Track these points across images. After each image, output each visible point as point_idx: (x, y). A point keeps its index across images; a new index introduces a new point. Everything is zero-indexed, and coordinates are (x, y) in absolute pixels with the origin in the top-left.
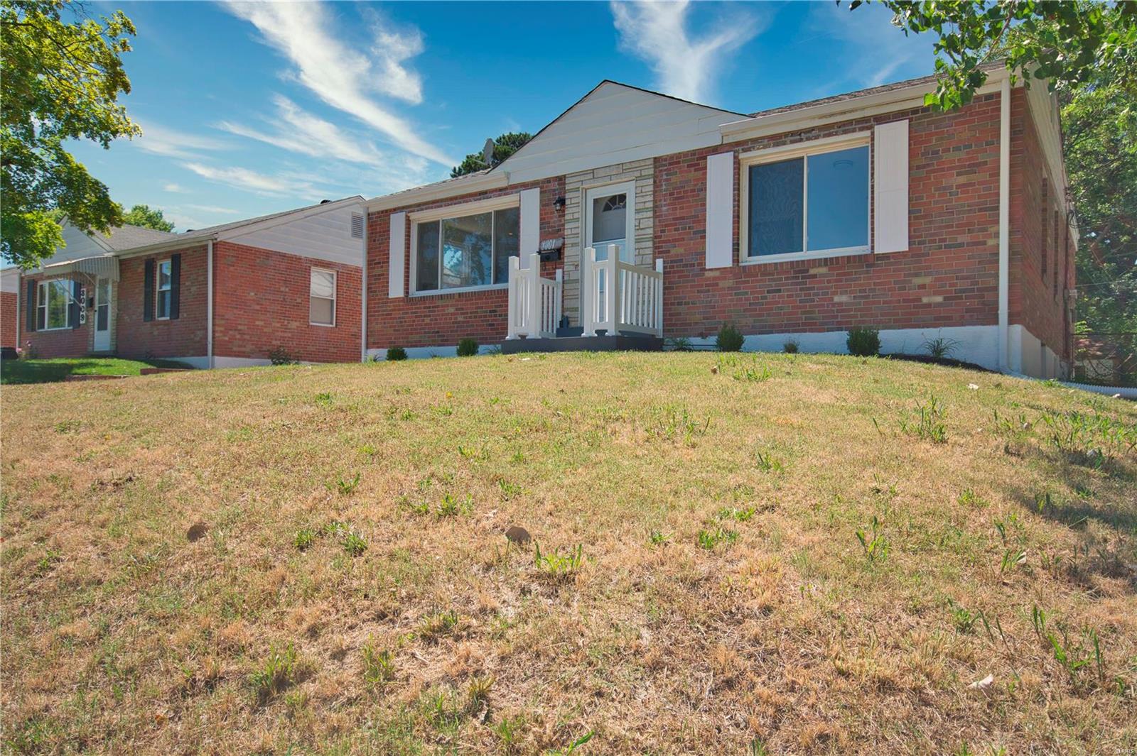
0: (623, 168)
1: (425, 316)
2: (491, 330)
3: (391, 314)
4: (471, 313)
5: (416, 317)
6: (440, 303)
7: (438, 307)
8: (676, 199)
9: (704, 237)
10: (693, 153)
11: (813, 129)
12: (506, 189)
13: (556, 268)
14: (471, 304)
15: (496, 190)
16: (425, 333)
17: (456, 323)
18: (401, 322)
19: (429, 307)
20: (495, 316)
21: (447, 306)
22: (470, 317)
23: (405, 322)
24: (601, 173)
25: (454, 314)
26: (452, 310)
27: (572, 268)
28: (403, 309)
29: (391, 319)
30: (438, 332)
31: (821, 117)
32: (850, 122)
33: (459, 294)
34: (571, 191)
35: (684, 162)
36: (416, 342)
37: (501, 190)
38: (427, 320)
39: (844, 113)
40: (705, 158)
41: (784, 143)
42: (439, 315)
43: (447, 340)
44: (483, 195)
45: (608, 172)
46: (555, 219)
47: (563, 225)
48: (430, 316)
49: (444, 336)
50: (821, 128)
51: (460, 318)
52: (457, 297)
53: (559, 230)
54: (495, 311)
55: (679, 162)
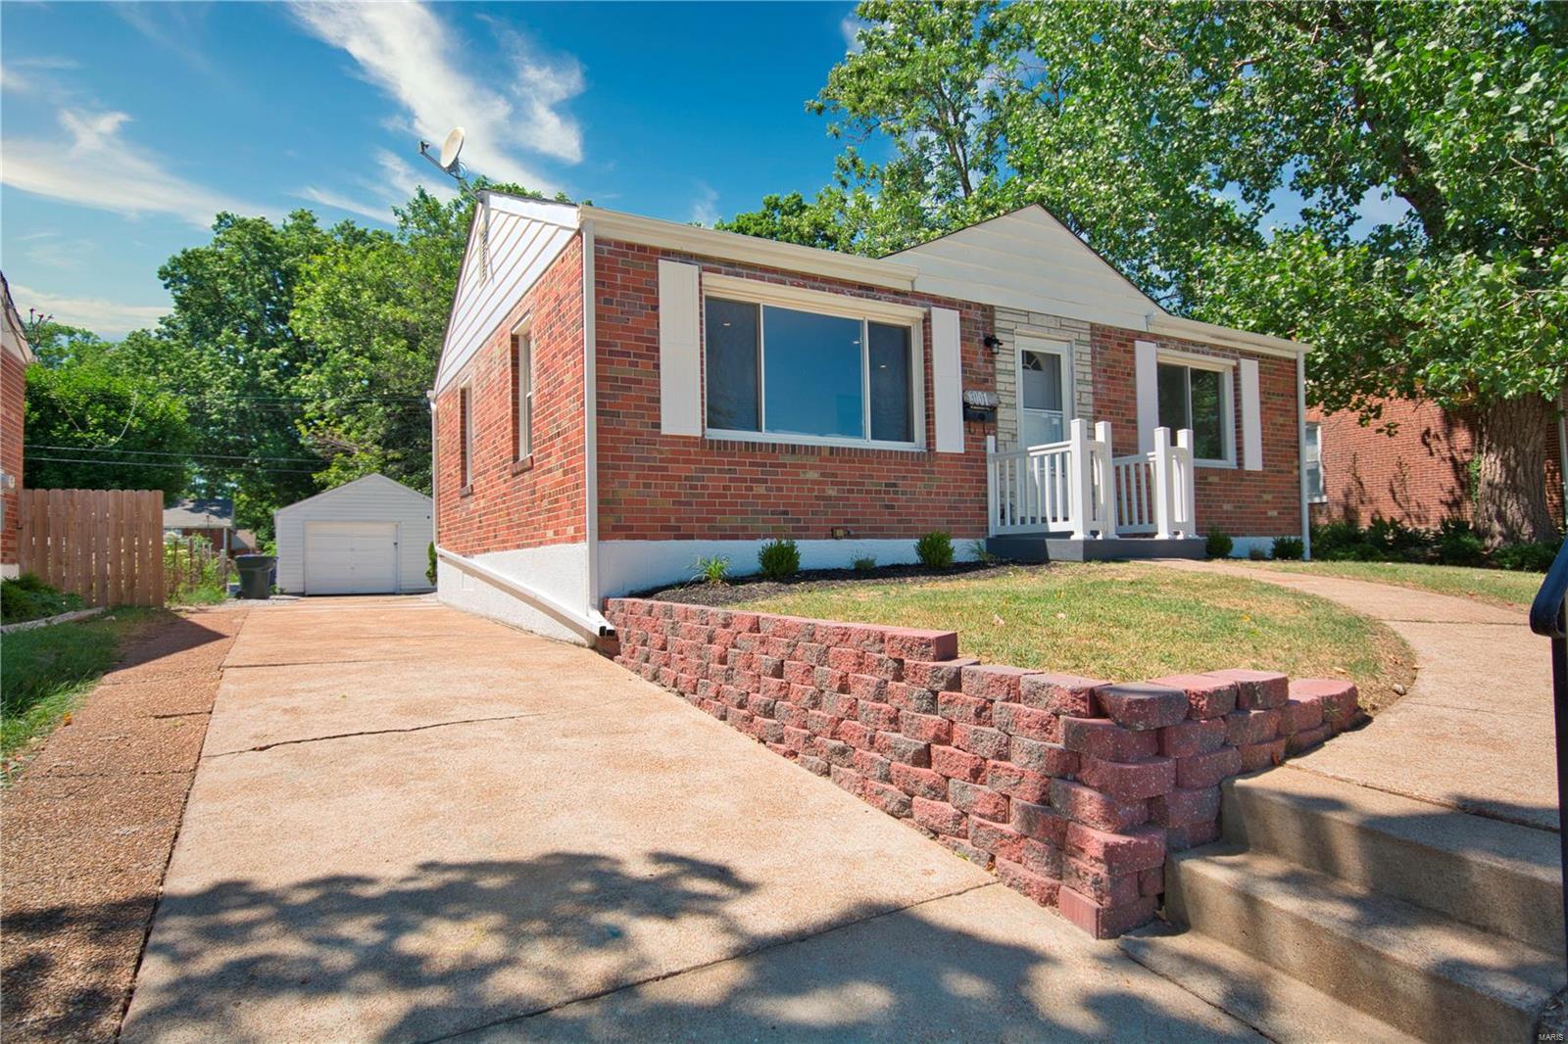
0: (1062, 324)
1: (753, 480)
2: (890, 514)
3: (666, 469)
4: (851, 484)
5: (731, 480)
6: (788, 459)
7: (784, 466)
8: (1109, 377)
9: (1135, 428)
10: (1122, 331)
11: (1204, 345)
12: (905, 294)
13: (986, 435)
14: (850, 468)
15: (889, 290)
16: (755, 512)
17: (824, 498)
18: (695, 487)
19: (764, 465)
20: (896, 493)
21: (804, 466)
22: (849, 491)
23: (704, 487)
24: (1037, 320)
25: (819, 483)
26: (813, 475)
27: (1008, 437)
28: (699, 462)
29: (663, 478)
30: (785, 513)
31: (1213, 336)
32: (1223, 348)
33: (832, 448)
34: (1003, 331)
35: (1116, 338)
36: (732, 528)
37: (897, 293)
38: (760, 489)
39: (1225, 339)
40: (1132, 341)
41: (1188, 350)
42: (786, 481)
43: (807, 529)
44: (866, 290)
45: (1045, 322)
46: (979, 362)
47: (993, 375)
48: (765, 481)
49: (799, 521)
50: (1213, 347)
51: (831, 492)
52: (826, 454)
53: (986, 381)
54: (895, 485)
55: (1110, 337)
